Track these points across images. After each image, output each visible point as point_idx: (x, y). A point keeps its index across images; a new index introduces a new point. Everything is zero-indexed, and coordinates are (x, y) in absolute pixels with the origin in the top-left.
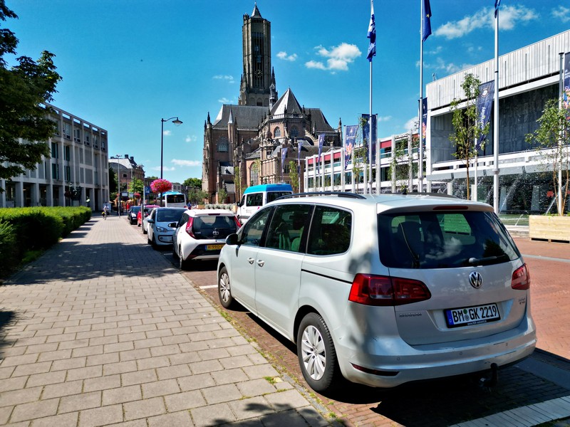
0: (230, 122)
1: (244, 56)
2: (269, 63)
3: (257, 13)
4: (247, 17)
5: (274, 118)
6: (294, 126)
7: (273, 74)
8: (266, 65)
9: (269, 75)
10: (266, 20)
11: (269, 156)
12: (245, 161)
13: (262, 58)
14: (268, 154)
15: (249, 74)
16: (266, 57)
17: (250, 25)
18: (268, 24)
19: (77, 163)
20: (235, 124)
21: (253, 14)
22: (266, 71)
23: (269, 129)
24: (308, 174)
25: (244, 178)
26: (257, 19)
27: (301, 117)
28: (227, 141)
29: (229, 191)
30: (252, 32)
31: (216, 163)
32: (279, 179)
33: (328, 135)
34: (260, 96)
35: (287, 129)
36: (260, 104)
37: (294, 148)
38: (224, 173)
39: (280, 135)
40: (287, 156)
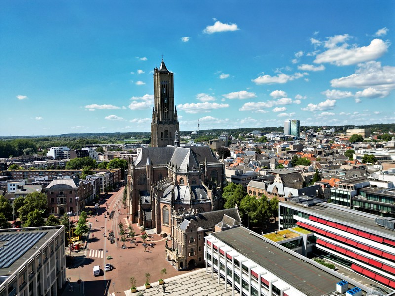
0: (148, 163)
1: (155, 97)
2: (173, 103)
3: (164, 66)
4: (156, 70)
5: (180, 171)
7: (176, 111)
8: (171, 104)
9: (173, 110)
11: (179, 225)
12: (159, 203)
13: (168, 100)
14: (178, 223)
15: (159, 110)
16: (170, 99)
17: (159, 77)
18: (172, 75)
20: (151, 164)
21: (161, 68)
22: (170, 108)
23: (176, 178)
24: (207, 250)
25: (159, 214)
26: (164, 71)
27: (199, 171)
28: (146, 176)
29: (147, 218)
30: (161, 81)
31: (138, 193)
32: (186, 248)
33: (215, 166)
34: (167, 126)
35: (189, 181)
36: (166, 131)
37: (196, 217)
38: (144, 202)
39: (183, 183)
40: (192, 231)
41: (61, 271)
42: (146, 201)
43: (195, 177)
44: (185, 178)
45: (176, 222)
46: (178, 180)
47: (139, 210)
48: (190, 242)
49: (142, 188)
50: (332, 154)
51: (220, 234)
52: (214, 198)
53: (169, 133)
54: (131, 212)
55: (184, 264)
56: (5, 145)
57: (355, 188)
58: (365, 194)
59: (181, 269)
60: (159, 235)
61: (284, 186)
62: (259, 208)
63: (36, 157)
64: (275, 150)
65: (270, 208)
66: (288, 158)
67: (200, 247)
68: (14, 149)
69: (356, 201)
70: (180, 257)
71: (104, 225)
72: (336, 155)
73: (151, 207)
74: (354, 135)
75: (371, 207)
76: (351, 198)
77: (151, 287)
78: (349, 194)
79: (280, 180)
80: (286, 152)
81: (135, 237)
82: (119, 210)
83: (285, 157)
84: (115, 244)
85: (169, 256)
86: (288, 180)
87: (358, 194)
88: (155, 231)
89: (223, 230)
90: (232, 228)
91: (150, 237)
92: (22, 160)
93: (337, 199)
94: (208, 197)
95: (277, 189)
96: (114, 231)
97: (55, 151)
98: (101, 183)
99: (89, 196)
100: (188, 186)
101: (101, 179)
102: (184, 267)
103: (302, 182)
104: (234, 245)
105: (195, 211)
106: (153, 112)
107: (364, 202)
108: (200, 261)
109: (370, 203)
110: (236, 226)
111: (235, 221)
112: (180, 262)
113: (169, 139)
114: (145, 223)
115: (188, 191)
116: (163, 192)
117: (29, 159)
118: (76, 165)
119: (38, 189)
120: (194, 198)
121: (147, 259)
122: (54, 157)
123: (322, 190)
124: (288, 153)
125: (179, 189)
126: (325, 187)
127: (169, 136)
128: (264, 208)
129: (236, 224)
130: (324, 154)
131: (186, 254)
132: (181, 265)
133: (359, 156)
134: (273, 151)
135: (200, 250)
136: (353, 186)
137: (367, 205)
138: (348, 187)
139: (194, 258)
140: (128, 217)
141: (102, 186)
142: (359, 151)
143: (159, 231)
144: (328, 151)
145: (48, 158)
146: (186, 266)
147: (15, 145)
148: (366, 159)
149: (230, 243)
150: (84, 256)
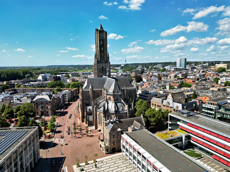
0: (90, 88)
1: (96, 47)
2: (107, 50)
3: (101, 27)
4: (97, 30)
5: (109, 93)
7: (108, 55)
8: (105, 51)
10: (105, 31)
12: (96, 112)
13: (104, 48)
15: (98, 55)
16: (105, 47)
17: (98, 34)
18: (106, 33)
19: (25, 157)
20: (92, 88)
21: (100, 28)
22: (105, 53)
23: (107, 97)
24: (123, 143)
25: (96, 118)
26: (101, 31)
27: (120, 93)
28: (89, 95)
29: (90, 120)
30: (99, 37)
31: (85, 105)
32: (110, 141)
33: (131, 89)
34: (103, 64)
35: (114, 99)
36: (102, 67)
37: (117, 122)
38: (88, 110)
39: (111, 100)
40: (114, 131)
41: (37, 153)
42: (89, 110)
43: (118, 97)
44: (112, 97)
45: (105, 125)
46: (108, 98)
47: (85, 115)
48: (113, 137)
49: (87, 102)
50: (205, 80)
51: (131, 133)
52: (129, 110)
53: (104, 69)
54: (81, 116)
55: (109, 150)
56: (15, 73)
57: (218, 105)
58: (224, 109)
59: (107, 152)
60: (96, 130)
61: (173, 101)
62: (157, 116)
63: (31, 79)
64: (170, 77)
65: (163, 116)
66: (177, 82)
67: (119, 140)
68: (20, 75)
69: (218, 113)
70: (107, 146)
71: (66, 123)
72: (208, 80)
73: (92, 113)
74: (220, 68)
75: (227, 117)
76: (215, 111)
77: (88, 164)
78: (214, 108)
79: (171, 98)
80: (176, 78)
81: (83, 131)
82: (74, 114)
83: (176, 82)
84: (70, 135)
85: (100, 145)
86: (176, 97)
87: (220, 108)
88: (94, 127)
89: (132, 131)
90: (139, 129)
91: (91, 131)
92: (24, 82)
93: (206, 111)
94: (125, 109)
95: (169, 103)
96: (70, 127)
97: (42, 76)
98: (66, 97)
99: (58, 105)
100: (114, 102)
101: (66, 94)
102: (109, 152)
103: (185, 99)
104: (138, 141)
105: (116, 118)
106: (95, 55)
107: (223, 114)
108: (119, 148)
109: (227, 114)
110: (141, 128)
111: (141, 126)
112: (106, 149)
113: (104, 72)
114: (89, 122)
115: (113, 105)
116: (99, 105)
117: (28, 81)
118: (53, 86)
119: (29, 101)
120: (116, 109)
121: (88, 145)
122: (42, 80)
123: (197, 104)
124: (178, 79)
125: (108, 103)
126: (199, 103)
127: (104, 70)
128: (160, 116)
129: (141, 127)
130: (200, 80)
131: (110, 144)
132: (107, 150)
133: (222, 81)
134: (169, 77)
135: (119, 142)
136: (216, 103)
137: (225, 115)
138: (214, 104)
139: (115, 146)
140: (79, 118)
141: (66, 99)
142: (222, 79)
143: (96, 128)
144: (203, 78)
145: (38, 80)
146: (110, 151)
147: (21, 72)
148: (227, 84)
149: (136, 140)
150: (52, 142)
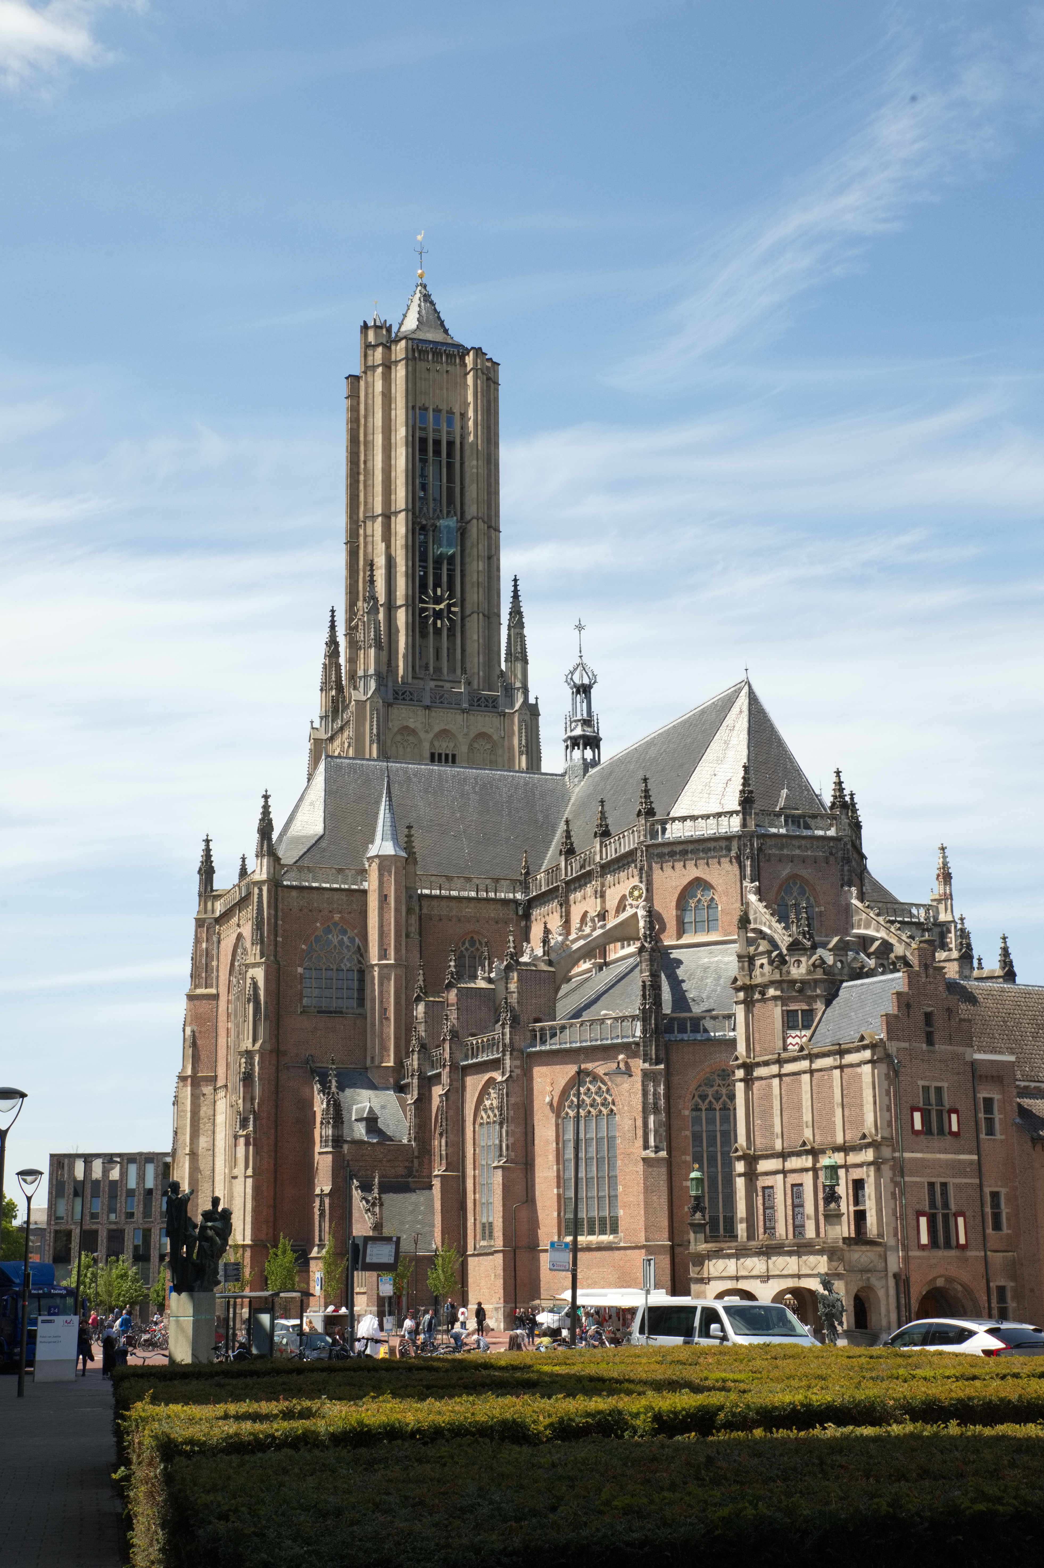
0: (383, 847)
3: (431, 315)
5: (675, 831)
6: (794, 877)
7: (516, 615)
9: (491, 616)
10: (478, 351)
11: (797, 1039)
12: (522, 1064)
13: (459, 535)
14: (790, 1021)
15: (391, 607)
16: (478, 528)
17: (400, 373)
20: (408, 853)
21: (411, 323)
22: (474, 597)
23: (649, 890)
25: (523, 1164)
26: (434, 345)
28: (360, 953)
30: (409, 405)
32: (897, 1168)
34: (449, 721)
35: (758, 893)
38: (359, 1131)
39: (712, 923)
40: (930, 1041)
43: (805, 874)
44: (725, 876)
46: (668, 910)
47: (323, 1184)
48: (927, 1129)
49: (328, 1044)
55: (887, 1310)
67: (994, 1197)
112: (857, 1283)
116: (556, 985)
131: (900, 1225)
135: (995, 1223)
139: (961, 1268)
